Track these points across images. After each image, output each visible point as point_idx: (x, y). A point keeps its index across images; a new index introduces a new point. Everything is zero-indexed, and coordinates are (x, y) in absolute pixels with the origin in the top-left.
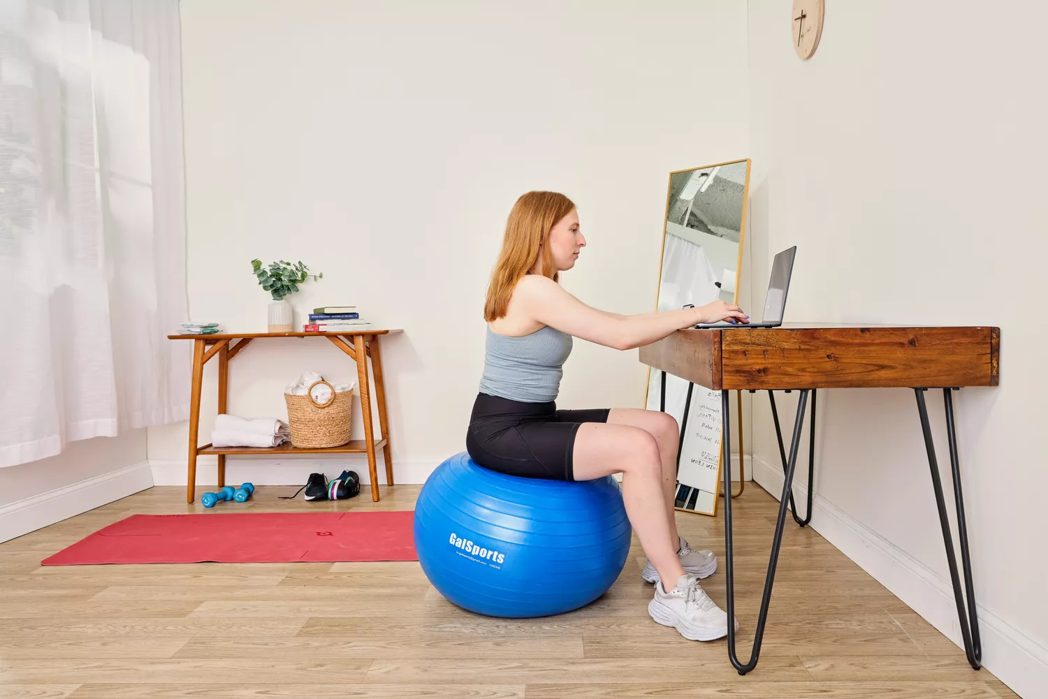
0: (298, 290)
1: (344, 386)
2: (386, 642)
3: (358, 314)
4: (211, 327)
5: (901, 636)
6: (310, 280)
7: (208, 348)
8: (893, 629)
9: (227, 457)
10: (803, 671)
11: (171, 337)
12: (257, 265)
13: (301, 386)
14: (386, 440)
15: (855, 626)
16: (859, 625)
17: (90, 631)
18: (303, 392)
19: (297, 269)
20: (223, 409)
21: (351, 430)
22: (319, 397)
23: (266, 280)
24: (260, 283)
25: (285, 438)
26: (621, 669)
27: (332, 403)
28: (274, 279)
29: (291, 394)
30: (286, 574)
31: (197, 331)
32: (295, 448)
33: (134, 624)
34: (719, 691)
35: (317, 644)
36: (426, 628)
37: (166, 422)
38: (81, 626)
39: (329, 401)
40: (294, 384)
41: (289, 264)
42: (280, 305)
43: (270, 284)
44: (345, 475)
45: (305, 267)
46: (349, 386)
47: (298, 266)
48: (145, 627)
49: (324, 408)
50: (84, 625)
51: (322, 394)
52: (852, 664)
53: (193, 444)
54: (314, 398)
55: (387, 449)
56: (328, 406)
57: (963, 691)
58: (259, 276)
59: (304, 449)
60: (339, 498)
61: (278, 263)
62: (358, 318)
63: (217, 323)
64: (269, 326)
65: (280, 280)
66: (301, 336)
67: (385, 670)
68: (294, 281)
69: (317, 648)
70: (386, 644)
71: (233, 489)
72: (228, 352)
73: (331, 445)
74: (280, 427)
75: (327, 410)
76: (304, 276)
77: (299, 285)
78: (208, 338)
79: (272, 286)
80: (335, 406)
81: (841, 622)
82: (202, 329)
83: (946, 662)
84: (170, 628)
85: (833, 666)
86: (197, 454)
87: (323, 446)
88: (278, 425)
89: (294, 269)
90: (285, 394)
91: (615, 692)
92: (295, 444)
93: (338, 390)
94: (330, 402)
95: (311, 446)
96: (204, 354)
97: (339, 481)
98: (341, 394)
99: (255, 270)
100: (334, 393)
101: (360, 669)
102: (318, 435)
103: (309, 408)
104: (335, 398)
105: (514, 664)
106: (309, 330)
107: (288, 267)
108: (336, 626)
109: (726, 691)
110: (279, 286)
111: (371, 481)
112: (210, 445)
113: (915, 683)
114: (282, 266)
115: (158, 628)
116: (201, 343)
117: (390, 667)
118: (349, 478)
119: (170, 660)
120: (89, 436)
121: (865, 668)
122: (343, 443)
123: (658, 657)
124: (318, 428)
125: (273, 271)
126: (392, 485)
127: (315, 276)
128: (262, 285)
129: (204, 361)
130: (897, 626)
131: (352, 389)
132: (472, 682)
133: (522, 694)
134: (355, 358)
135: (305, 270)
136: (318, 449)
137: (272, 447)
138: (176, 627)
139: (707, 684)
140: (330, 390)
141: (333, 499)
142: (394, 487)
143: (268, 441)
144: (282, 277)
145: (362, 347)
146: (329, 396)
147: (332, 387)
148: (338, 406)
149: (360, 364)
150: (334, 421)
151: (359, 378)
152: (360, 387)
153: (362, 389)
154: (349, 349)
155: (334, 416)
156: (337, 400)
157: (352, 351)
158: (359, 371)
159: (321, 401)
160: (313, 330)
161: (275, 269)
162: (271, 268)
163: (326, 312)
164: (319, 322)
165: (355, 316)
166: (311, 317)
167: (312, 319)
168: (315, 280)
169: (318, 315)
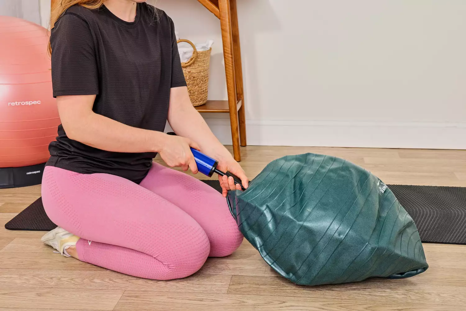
1: (205, 45)
2: (322, 303)
17: (18, 281)
21: (205, 92)
27: (193, 63)
33: (59, 276)
35: (251, 302)
38: (6, 276)
39: (191, 60)
46: (208, 45)
48: (72, 279)
49: (186, 67)
50: (9, 276)
55: (242, 111)
56: (190, 66)
70: (324, 305)
80: (196, 65)
84: (96, 280)
93: (199, 50)
94: (192, 62)
98: (202, 53)
100: (195, 52)
111: (233, 141)
115: (84, 281)
122: (201, 103)
126: (245, 146)
131: (211, 49)
134: (219, 17)
138: (103, 280)
140: (191, 49)
142: (247, 148)
145: (226, 5)
146: (190, 55)
147: (193, 46)
148: (199, 65)
149: (224, 22)
150: (195, 80)
151: (223, 36)
152: (224, 46)
153: (225, 48)
154: (214, 7)
155: (195, 75)
156: (198, 60)
157: (217, 9)
158: (222, 29)
159: (184, 60)
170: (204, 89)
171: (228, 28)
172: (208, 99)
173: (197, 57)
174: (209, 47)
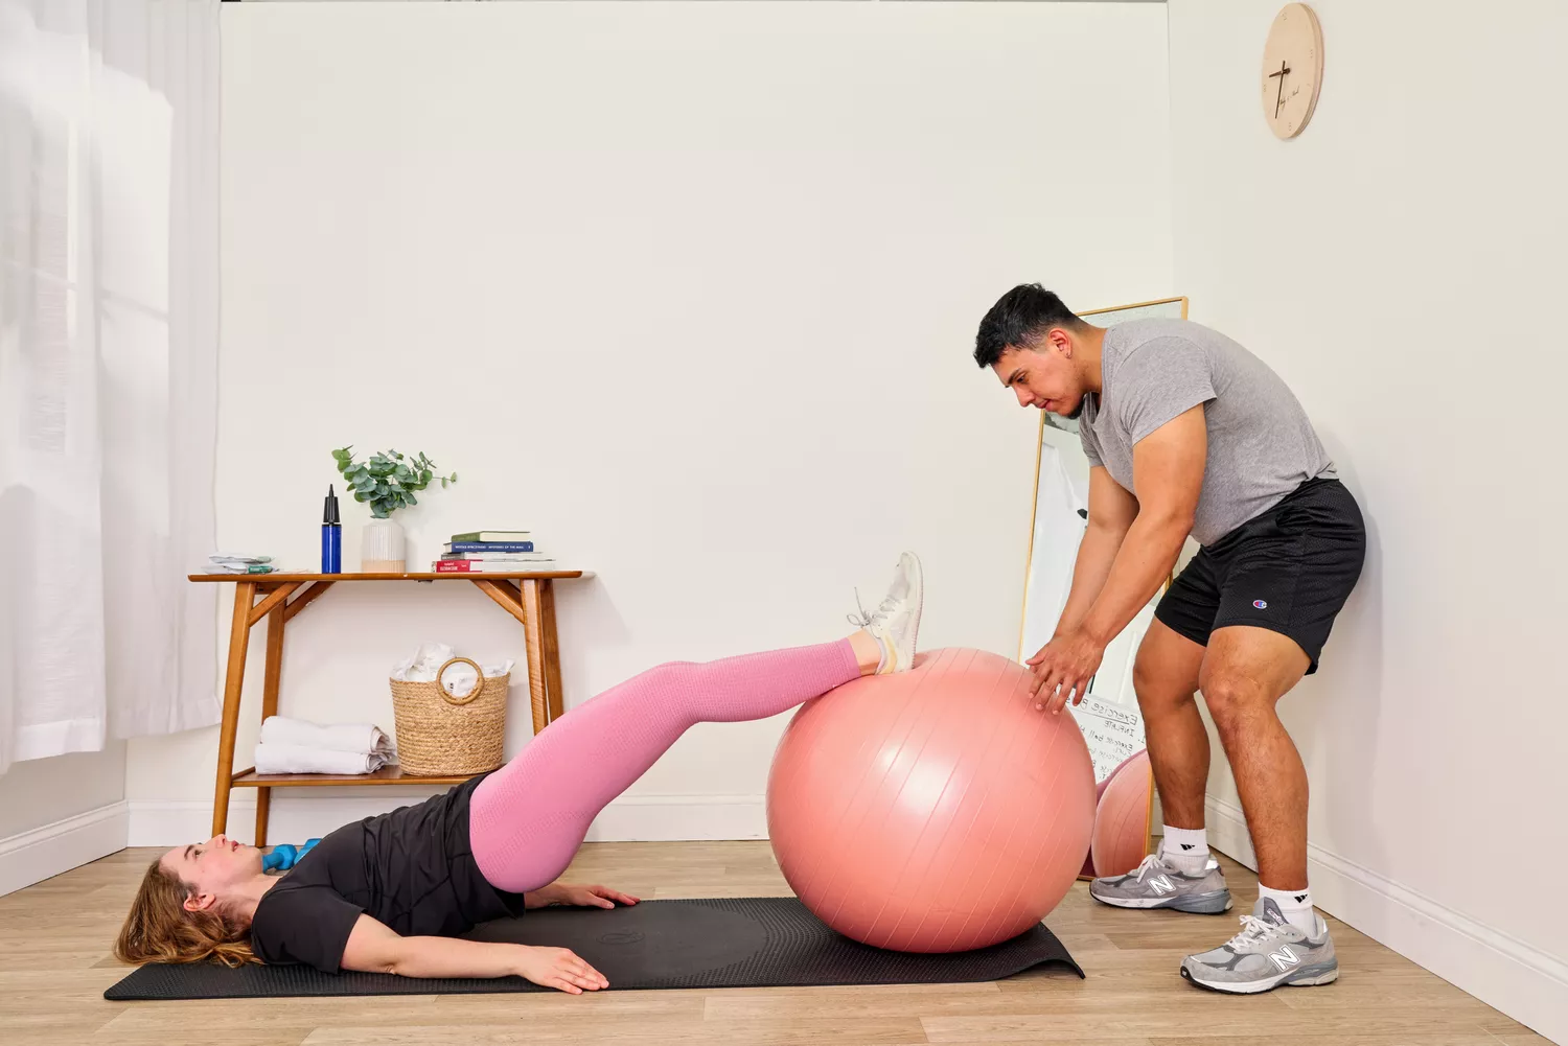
0: (415, 503)
1: (497, 668)
3: (531, 544)
4: (261, 563)
6: (435, 483)
7: (259, 598)
9: (274, 793)
11: (193, 579)
12: (343, 459)
13: (420, 667)
18: (425, 676)
19: (416, 466)
20: (271, 707)
22: (455, 686)
23: (364, 483)
24: (349, 489)
25: (385, 759)
28: (375, 482)
29: (405, 680)
31: (242, 567)
32: (406, 775)
37: (173, 728)
39: (473, 693)
40: (406, 664)
41: (400, 457)
42: (385, 527)
43: (371, 490)
45: (429, 463)
46: (503, 668)
47: (418, 459)
49: (464, 704)
51: (461, 682)
53: (225, 766)
54: (447, 688)
56: (471, 702)
58: (349, 477)
59: (424, 777)
61: (386, 453)
62: (531, 550)
63: (270, 556)
64: (364, 563)
65: (386, 483)
66: (428, 579)
68: (409, 486)
71: (292, 848)
72: (285, 608)
74: (382, 740)
75: (468, 708)
76: (426, 479)
77: (417, 494)
78: (259, 581)
79: (373, 493)
80: (482, 702)
82: (248, 566)
86: (231, 786)
87: (458, 772)
88: (377, 736)
89: (411, 465)
90: (392, 681)
92: (408, 769)
93: (488, 675)
94: (474, 695)
95: (436, 771)
96: (252, 608)
98: (493, 680)
99: (341, 469)
100: (482, 679)
102: (451, 752)
103: (437, 706)
104: (483, 688)
106: (447, 569)
107: (399, 462)
110: (385, 493)
112: (252, 771)
114: (392, 458)
116: (249, 589)
120: (56, 750)
124: (452, 739)
125: (377, 468)
127: (444, 479)
128: (354, 491)
129: (251, 620)
131: (509, 674)
134: (523, 621)
135: (429, 468)
136: (448, 777)
137: (365, 774)
140: (474, 674)
143: (359, 764)
144: (390, 479)
145: (535, 601)
146: (472, 684)
147: (478, 669)
148: (487, 702)
149: (530, 628)
150: (478, 727)
151: (528, 652)
152: (530, 667)
153: (533, 672)
154: (512, 603)
155: (479, 719)
156: (486, 692)
157: (518, 608)
158: (527, 641)
159: (459, 693)
160: (456, 568)
161: (380, 465)
162: (371, 463)
163: (481, 540)
164: (468, 556)
165: (527, 547)
166: (453, 547)
167: (456, 552)
168: (444, 485)
169: (465, 544)
170: (496, 744)
171: (535, 637)
173: (483, 687)
174: (507, 670)
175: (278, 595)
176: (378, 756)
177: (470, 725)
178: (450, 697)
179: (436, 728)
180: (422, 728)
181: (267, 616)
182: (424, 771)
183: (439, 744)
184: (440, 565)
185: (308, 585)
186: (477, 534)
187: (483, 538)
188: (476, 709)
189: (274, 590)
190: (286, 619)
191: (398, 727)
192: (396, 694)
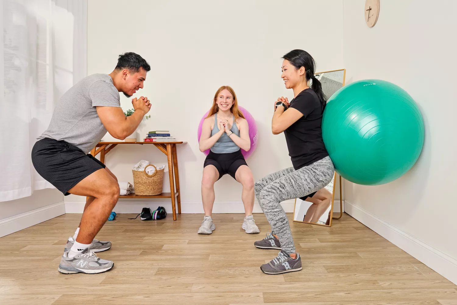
1: (161, 167)
5: (418, 272)
8: (414, 270)
10: (380, 286)
13: (140, 167)
14: (178, 193)
15: (398, 269)
16: (400, 268)
18: (142, 169)
21: (162, 188)
22: (149, 172)
25: (131, 191)
26: (302, 286)
29: (136, 170)
30: (142, 250)
32: (137, 195)
34: (345, 294)
35: (165, 278)
36: (213, 272)
39: (154, 174)
40: (137, 166)
44: (159, 208)
46: (162, 167)
49: (151, 177)
51: (151, 171)
52: (399, 283)
54: (147, 172)
55: (178, 197)
56: (153, 176)
57: (446, 292)
59: (141, 196)
60: (157, 219)
61: (131, 110)
66: (142, 143)
67: (200, 288)
69: (166, 280)
70: (197, 278)
72: (105, 151)
73: (154, 195)
75: (153, 178)
81: (392, 267)
83: (437, 281)
85: (391, 284)
87: (150, 195)
88: (129, 185)
90: (133, 171)
91: (301, 295)
92: (137, 194)
93: (158, 169)
95: (145, 195)
96: (95, 151)
97: (157, 211)
98: (159, 170)
100: (156, 170)
101: (187, 287)
102: (148, 190)
103: (144, 177)
104: (157, 172)
105: (256, 285)
106: (147, 141)
108: (172, 271)
109: (349, 293)
111: (173, 212)
113: (426, 290)
117: (201, 287)
118: (161, 210)
119: (99, 285)
120: (43, 188)
121: (405, 284)
122: (159, 193)
123: (317, 281)
124: (149, 186)
125: (129, 114)
126: (181, 214)
127: (147, 117)
129: (96, 154)
130: (415, 269)
131: (164, 169)
132: (239, 292)
133: (262, 296)
134: (167, 155)
136: (148, 196)
137: (125, 195)
139: (340, 291)
140: (154, 169)
141: (154, 219)
143: (125, 192)
145: (170, 150)
146: (154, 171)
147: (155, 168)
148: (157, 176)
149: (169, 157)
150: (155, 183)
151: (169, 163)
152: (169, 167)
154: (164, 150)
155: (156, 181)
156: (157, 174)
157: (166, 151)
158: (168, 160)
159: (150, 174)
160: (149, 141)
161: (130, 113)
162: (128, 112)
163: (156, 133)
164: (152, 137)
165: (169, 135)
166: (149, 135)
167: (149, 136)
168: (147, 118)
169: (152, 134)
171: (170, 159)
172: (163, 192)
175: (102, 147)
176: (129, 190)
177: (153, 182)
178: (148, 175)
179: (144, 183)
180: (140, 183)
181: (100, 153)
182: (141, 194)
183: (145, 187)
184: (145, 140)
185: (110, 145)
186: (155, 132)
187: (157, 133)
188: (155, 178)
189: (101, 146)
190: (105, 154)
191: (135, 183)
192: (134, 174)
